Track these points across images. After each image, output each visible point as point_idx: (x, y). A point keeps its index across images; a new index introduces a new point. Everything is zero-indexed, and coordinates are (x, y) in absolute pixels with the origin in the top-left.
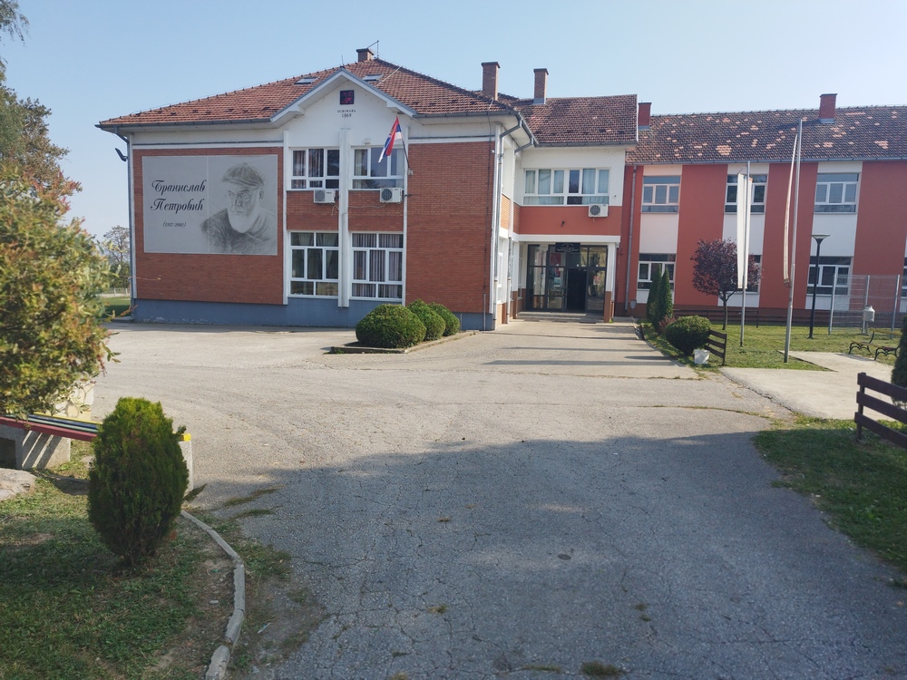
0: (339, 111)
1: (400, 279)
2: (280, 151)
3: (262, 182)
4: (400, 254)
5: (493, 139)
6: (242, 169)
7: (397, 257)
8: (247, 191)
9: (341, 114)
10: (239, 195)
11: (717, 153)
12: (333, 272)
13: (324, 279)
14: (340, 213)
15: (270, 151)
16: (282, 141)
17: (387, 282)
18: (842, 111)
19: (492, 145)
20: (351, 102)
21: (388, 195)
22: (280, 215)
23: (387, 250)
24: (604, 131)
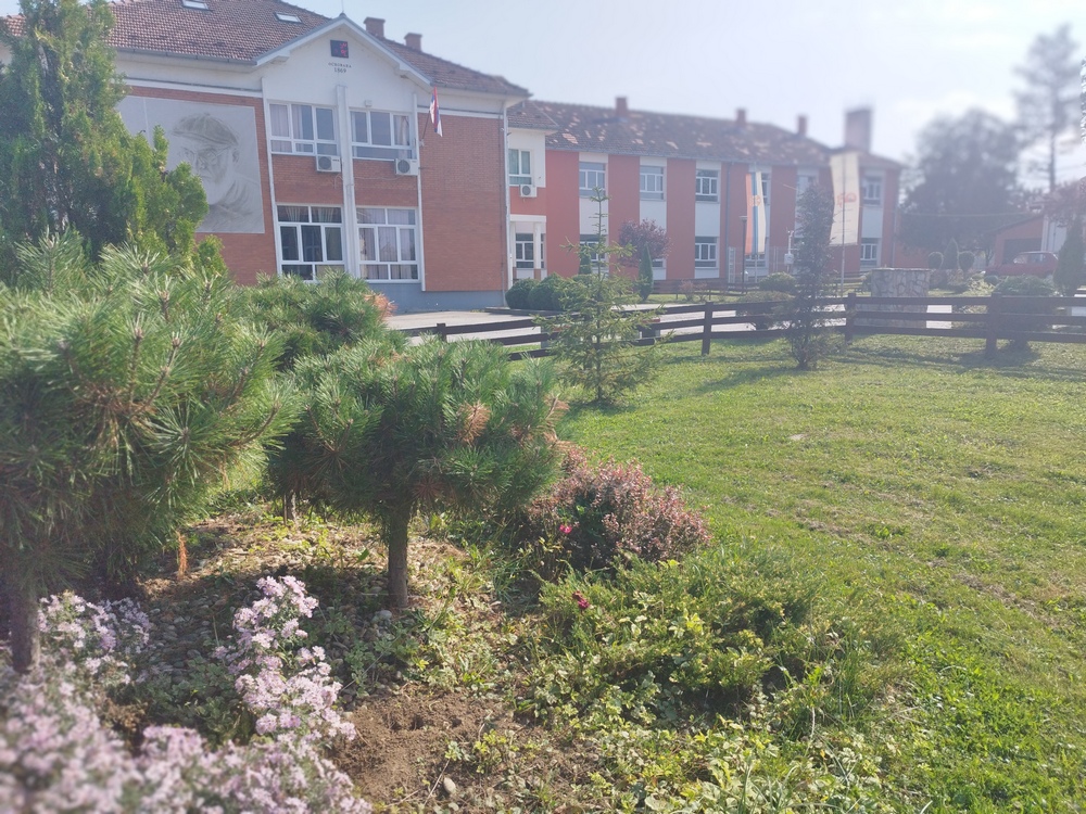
0: (330, 64)
1: (413, 258)
2: (258, 103)
3: (235, 141)
4: (412, 231)
5: (501, 117)
6: (202, 120)
7: (407, 235)
8: (212, 149)
9: (333, 68)
10: (201, 155)
11: (567, 142)
12: (336, 252)
13: (325, 261)
14: (345, 184)
15: (243, 101)
16: (261, 91)
17: (400, 262)
18: (635, 112)
19: (500, 123)
20: (346, 56)
21: (405, 166)
22: (265, 183)
23: (398, 227)
24: (520, 113)
